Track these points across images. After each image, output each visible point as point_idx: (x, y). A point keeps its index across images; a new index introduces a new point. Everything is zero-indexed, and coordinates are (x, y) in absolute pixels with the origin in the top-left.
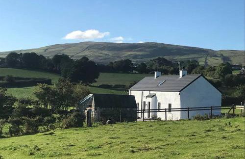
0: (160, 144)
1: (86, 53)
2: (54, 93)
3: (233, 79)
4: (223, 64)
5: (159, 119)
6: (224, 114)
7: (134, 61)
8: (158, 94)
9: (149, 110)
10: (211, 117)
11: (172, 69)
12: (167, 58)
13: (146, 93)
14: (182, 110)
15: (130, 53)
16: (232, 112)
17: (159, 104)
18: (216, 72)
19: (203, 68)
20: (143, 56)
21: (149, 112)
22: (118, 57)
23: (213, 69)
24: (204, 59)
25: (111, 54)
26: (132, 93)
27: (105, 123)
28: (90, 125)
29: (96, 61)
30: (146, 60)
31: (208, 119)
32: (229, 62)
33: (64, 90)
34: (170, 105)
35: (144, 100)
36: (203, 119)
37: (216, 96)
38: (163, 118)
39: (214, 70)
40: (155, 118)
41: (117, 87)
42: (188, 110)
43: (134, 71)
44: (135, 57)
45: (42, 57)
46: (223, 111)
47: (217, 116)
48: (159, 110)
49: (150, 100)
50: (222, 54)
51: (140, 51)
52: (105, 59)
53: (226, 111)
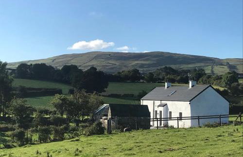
0: (180, 146)
1: (94, 63)
2: (71, 103)
3: (240, 88)
4: (229, 73)
5: (172, 127)
6: (231, 122)
7: (141, 70)
8: (169, 103)
9: (161, 118)
10: (219, 125)
11: (179, 78)
12: (173, 67)
13: (158, 103)
14: (192, 118)
15: (136, 62)
16: (239, 120)
17: (170, 112)
18: (223, 80)
19: (209, 77)
20: (149, 66)
21: (161, 121)
22: (125, 66)
23: (219, 78)
24: (210, 68)
25: (117, 63)
26: (144, 103)
27: (122, 131)
28: (110, 132)
29: (104, 71)
30: (153, 70)
31: (217, 126)
32: (235, 70)
33: (80, 100)
34: (181, 114)
35: (156, 109)
36: (212, 126)
37: (223, 105)
38: (176, 126)
39: (221, 78)
40: (166, 126)
41: (126, 96)
42: (199, 118)
43: (141, 81)
44: (142, 66)
45: (51, 67)
46: (231, 119)
47: (225, 124)
48: (171, 118)
49: (161, 109)
50: (228, 63)
51: (147, 60)
52: (112, 68)
53: (233, 119)
